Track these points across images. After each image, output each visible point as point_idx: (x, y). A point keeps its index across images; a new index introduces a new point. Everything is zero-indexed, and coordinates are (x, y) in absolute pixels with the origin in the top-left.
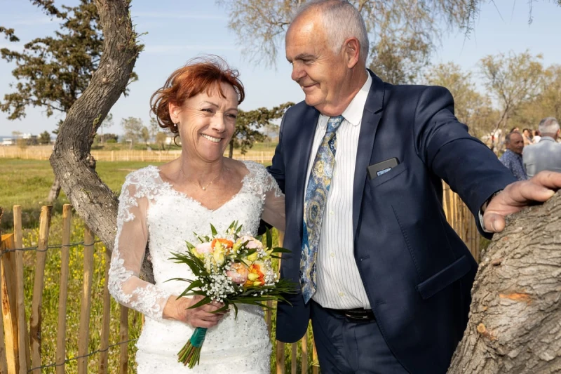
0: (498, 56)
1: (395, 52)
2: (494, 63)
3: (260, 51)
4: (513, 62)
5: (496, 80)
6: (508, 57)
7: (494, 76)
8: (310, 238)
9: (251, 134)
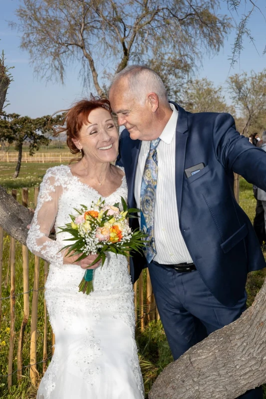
0: (242, 75)
1: (163, 70)
2: (240, 81)
3: (51, 68)
4: (254, 79)
5: (241, 94)
6: (251, 76)
7: (240, 91)
8: (146, 221)
9: (38, 139)
